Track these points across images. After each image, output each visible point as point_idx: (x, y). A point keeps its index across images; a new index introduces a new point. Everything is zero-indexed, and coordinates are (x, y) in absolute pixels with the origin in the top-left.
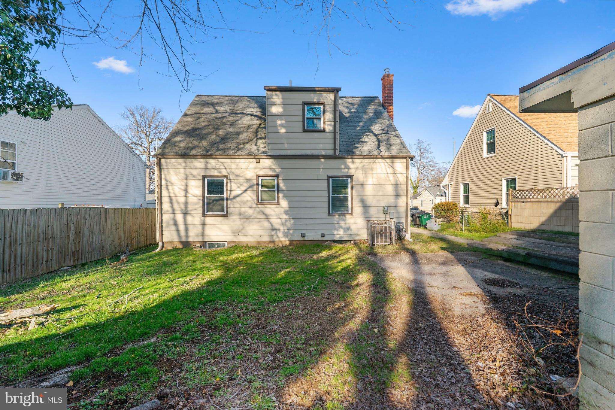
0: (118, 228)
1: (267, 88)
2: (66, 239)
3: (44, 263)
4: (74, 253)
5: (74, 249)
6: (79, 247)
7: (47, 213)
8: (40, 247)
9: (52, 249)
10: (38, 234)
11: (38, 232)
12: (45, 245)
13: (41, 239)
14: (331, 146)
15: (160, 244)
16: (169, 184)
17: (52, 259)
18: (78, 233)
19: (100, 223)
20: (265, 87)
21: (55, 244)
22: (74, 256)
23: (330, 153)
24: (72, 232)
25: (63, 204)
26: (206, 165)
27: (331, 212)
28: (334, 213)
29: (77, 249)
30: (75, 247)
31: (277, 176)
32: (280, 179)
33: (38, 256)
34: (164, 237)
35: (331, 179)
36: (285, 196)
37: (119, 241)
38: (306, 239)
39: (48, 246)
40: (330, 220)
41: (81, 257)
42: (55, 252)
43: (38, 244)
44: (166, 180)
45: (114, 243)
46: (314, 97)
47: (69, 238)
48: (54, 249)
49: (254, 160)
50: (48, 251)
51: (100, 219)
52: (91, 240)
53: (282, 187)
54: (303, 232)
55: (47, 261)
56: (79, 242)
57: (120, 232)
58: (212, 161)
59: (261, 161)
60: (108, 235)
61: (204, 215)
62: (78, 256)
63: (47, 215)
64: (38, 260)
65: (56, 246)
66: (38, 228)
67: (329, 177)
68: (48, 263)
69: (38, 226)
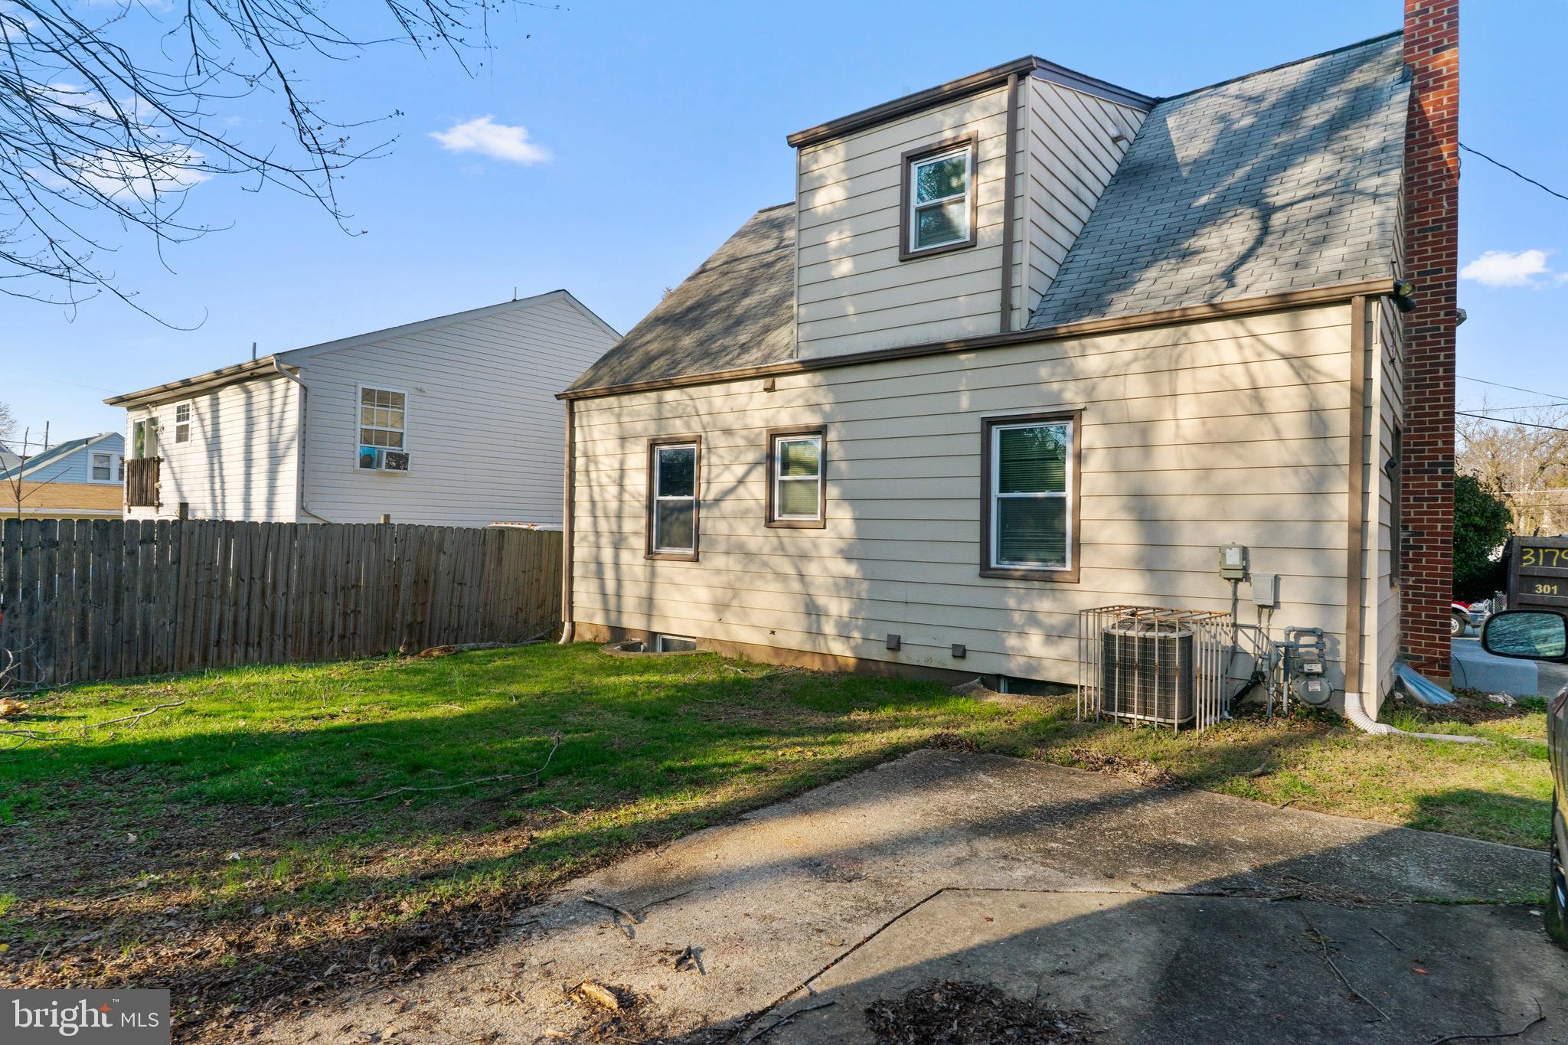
0: (538, 580)
1: (799, 138)
2: (391, 592)
3: (336, 638)
4: (410, 626)
5: (409, 618)
6: (424, 614)
7: (346, 535)
8: (328, 604)
9: (356, 612)
10: (324, 577)
11: (323, 571)
12: (340, 600)
13: (330, 589)
14: (994, 301)
15: (567, 626)
16: (592, 467)
17: (354, 634)
18: (423, 582)
19: (483, 565)
20: (788, 137)
21: (362, 602)
22: (410, 635)
23: (990, 326)
24: (406, 580)
25: (387, 517)
26: (659, 411)
27: (993, 564)
28: (1006, 565)
29: (419, 619)
30: (414, 613)
31: (821, 431)
32: (832, 435)
33: (321, 622)
34: (575, 611)
35: (996, 433)
36: (846, 499)
37: (540, 612)
38: (903, 657)
39: (345, 605)
40: (988, 593)
41: (430, 636)
42: (362, 619)
43: (322, 598)
44: (586, 455)
45: (522, 615)
46: (941, 124)
47: (398, 591)
48: (360, 612)
49: (761, 384)
50: (345, 614)
51: (484, 554)
52: (455, 602)
53: (840, 466)
54: (894, 630)
55: (342, 637)
56: (423, 604)
57: (542, 590)
58: (671, 395)
59: (780, 382)
60: (506, 593)
61: (650, 553)
62: (421, 633)
63: (346, 538)
64: (321, 631)
65: (366, 607)
66: (324, 565)
67: (988, 423)
68: (346, 640)
69: (324, 560)
